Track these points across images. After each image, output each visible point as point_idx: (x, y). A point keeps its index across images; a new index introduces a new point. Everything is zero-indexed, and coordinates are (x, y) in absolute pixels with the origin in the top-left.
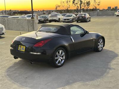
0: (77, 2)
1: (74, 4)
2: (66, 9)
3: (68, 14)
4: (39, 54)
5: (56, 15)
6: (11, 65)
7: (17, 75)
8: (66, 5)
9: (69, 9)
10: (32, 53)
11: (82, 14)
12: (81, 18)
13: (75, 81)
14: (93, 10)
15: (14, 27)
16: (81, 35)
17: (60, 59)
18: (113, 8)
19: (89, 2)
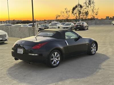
0: (76, 12)
1: (74, 14)
2: (66, 18)
3: (67, 23)
4: (36, 55)
5: (56, 24)
6: (12, 66)
7: (17, 73)
8: (66, 15)
9: (68, 18)
10: (30, 54)
11: (81, 23)
12: (79, 26)
13: (67, 78)
14: (91, 19)
15: (17, 35)
16: (75, 39)
17: (56, 60)
18: (111, 18)
19: (88, 12)
